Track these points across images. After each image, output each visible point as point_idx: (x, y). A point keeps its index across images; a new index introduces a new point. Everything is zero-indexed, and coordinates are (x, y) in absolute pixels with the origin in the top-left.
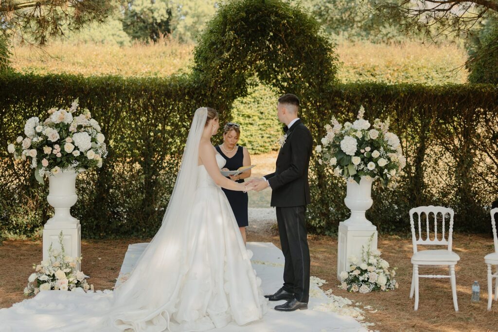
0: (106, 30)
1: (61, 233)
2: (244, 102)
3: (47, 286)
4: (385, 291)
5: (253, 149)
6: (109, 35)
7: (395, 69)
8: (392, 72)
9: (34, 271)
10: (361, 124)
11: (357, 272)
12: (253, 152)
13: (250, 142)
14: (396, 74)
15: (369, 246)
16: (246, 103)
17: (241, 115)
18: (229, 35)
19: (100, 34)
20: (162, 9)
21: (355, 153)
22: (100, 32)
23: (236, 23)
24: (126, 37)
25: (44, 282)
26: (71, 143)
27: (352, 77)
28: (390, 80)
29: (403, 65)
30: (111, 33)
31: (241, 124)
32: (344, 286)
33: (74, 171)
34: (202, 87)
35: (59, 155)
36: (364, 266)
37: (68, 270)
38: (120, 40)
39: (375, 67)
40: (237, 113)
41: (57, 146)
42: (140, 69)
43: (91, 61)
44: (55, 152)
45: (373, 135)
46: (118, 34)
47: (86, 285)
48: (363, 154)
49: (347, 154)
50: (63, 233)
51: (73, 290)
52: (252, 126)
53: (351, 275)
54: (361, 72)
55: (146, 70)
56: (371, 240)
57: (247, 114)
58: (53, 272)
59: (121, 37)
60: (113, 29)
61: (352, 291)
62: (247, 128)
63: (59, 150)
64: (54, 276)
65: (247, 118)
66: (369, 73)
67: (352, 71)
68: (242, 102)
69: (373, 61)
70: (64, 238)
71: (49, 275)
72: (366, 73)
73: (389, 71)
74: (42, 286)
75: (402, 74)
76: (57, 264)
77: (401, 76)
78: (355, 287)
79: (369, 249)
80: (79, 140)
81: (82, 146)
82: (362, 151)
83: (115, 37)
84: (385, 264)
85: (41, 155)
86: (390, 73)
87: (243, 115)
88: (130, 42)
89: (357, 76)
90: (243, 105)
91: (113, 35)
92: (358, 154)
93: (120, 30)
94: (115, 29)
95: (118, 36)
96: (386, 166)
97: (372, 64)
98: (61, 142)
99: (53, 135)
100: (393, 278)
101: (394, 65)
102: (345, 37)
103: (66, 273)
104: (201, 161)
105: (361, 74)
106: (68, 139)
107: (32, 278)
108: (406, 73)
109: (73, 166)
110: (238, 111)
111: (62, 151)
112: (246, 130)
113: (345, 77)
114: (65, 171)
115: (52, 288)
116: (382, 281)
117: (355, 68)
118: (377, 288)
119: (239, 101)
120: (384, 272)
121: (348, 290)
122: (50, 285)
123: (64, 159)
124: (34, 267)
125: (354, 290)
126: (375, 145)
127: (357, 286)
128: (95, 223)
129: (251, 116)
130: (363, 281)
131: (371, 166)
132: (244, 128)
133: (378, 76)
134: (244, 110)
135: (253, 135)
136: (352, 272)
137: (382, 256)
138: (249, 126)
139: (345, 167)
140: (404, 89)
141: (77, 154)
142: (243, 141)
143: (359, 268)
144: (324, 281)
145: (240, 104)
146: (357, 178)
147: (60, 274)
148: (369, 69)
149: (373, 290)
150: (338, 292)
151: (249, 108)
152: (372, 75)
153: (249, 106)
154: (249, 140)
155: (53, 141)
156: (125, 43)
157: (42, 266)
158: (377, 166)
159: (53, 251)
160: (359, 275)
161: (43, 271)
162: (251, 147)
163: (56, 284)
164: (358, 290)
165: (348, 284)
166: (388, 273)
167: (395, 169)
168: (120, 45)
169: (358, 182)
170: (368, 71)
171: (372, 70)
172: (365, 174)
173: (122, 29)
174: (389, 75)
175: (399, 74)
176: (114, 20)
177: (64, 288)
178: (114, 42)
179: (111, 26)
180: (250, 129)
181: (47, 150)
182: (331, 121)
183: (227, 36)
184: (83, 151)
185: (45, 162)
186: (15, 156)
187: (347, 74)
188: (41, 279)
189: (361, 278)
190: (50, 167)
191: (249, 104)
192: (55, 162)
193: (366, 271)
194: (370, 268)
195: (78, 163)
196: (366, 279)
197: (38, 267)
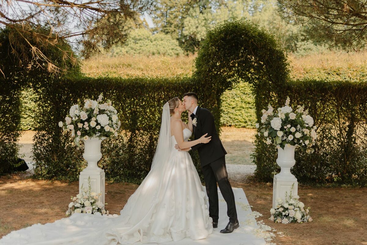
0: (168, 46)
1: (89, 177)
2: (245, 93)
3: (79, 210)
4: (300, 223)
5: (252, 125)
6: (169, 49)
7: (355, 70)
8: (352, 72)
9: (71, 201)
10: (286, 109)
11: (281, 210)
12: (252, 127)
13: (250, 120)
14: (355, 74)
15: (291, 192)
16: (247, 94)
17: (243, 102)
18: (212, 50)
19: (164, 49)
20: (203, 32)
21: (280, 129)
22: (164, 47)
23: (217, 41)
24: (180, 50)
25: (78, 208)
26: (95, 121)
27: (322, 76)
28: (351, 78)
29: (361, 67)
30: (170, 48)
31: (244, 108)
32: (272, 218)
33: (98, 138)
34: (197, 84)
35: (87, 128)
36: (286, 206)
37: (92, 201)
38: (177, 52)
39: (339, 68)
40: (241, 100)
41: (86, 123)
42: (176, 72)
43: (148, 67)
44: (85, 126)
45: (293, 117)
46: (175, 48)
47: (104, 211)
48: (286, 129)
49: (275, 129)
50: (90, 178)
51: (94, 213)
52: (251, 109)
53: (277, 211)
54: (329, 72)
55: (180, 72)
56: (293, 188)
57: (248, 101)
58: (83, 202)
59: (177, 50)
60: (172, 45)
61: (277, 222)
62: (248, 111)
63: (88, 125)
64: (83, 204)
65: (247, 104)
66: (335, 73)
67: (322, 72)
68: (244, 94)
69: (338, 65)
70: (91, 180)
71: (81, 204)
72: (333, 73)
73: (350, 72)
74: (76, 210)
75: (360, 73)
76: (86, 197)
77: (359, 75)
78: (279, 220)
79: (291, 194)
80: (100, 119)
81: (102, 123)
82: (285, 127)
83: (173, 50)
84: (302, 205)
85: (76, 129)
86: (351, 73)
87: (245, 102)
88: (184, 53)
89: (326, 75)
90: (245, 95)
91: (172, 49)
92: (282, 129)
93: (177, 46)
94: (174, 45)
95: (176, 50)
96: (301, 138)
97: (337, 66)
98: (89, 120)
99: (84, 116)
100: (307, 215)
101: (353, 67)
102: (326, 47)
103: (91, 203)
104: (172, 133)
105: (329, 74)
106: (93, 119)
107: (71, 205)
108: (363, 73)
109: (97, 135)
110: (241, 99)
111: (89, 126)
112: (247, 113)
113: (318, 76)
114: (92, 138)
115: (82, 212)
116: (298, 216)
117: (325, 70)
118: (295, 221)
119: (242, 92)
120: (300, 210)
121: (275, 221)
122: (81, 210)
123: (91, 131)
124: (72, 198)
125: (279, 221)
126: (294, 123)
127: (280, 219)
128: (128, 172)
129: (250, 103)
130: (285, 216)
131: (291, 138)
132: (246, 111)
133: (342, 75)
134: (245, 99)
135: (252, 115)
136: (278, 209)
137: (299, 199)
138: (249, 109)
139: (274, 138)
140: (335, 85)
141: (98, 127)
142: (245, 120)
143: (282, 207)
144: (261, 215)
145: (243, 94)
146: (282, 146)
147: (87, 203)
148: (335, 70)
149: (292, 222)
150: (268, 223)
151: (249, 97)
152: (337, 74)
153: (249, 96)
154: (249, 119)
155: (84, 119)
156: (180, 54)
157: (77, 198)
158: (295, 138)
159: (84, 189)
160: (283, 211)
161: (77, 201)
162: (250, 124)
163: (85, 209)
164: (281, 221)
165: (275, 217)
166: (303, 210)
167: (308, 140)
168: (177, 56)
169: (283, 149)
170: (334, 72)
171: (337, 71)
172: (287, 143)
173: (178, 45)
174: (350, 74)
175: (358, 73)
176: (173, 39)
177: (89, 212)
178: (173, 54)
179: (171, 43)
180: (249, 111)
181: (80, 125)
182: (268, 107)
183: (211, 50)
184: (103, 126)
185: (79, 133)
186: (63, 129)
187: (319, 73)
188: (76, 206)
189: (284, 214)
190: (82, 135)
191: (249, 94)
192: (85, 133)
193: (287, 209)
194: (290, 207)
195: (100, 133)
196: (287, 214)
197: (75, 198)
